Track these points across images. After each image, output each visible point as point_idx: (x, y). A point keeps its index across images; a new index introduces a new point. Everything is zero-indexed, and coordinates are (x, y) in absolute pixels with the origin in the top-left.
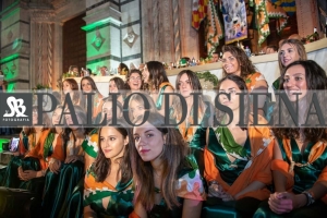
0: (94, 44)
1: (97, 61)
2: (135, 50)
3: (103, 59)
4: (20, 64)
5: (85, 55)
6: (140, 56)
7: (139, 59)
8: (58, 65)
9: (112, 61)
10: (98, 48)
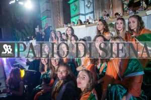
0: (73, 9)
1: (75, 16)
2: (91, 10)
3: (77, 15)
4: (48, 20)
5: (70, 14)
6: (93, 12)
7: (92, 14)
8: (62, 19)
9: (81, 16)
10: (75, 11)
